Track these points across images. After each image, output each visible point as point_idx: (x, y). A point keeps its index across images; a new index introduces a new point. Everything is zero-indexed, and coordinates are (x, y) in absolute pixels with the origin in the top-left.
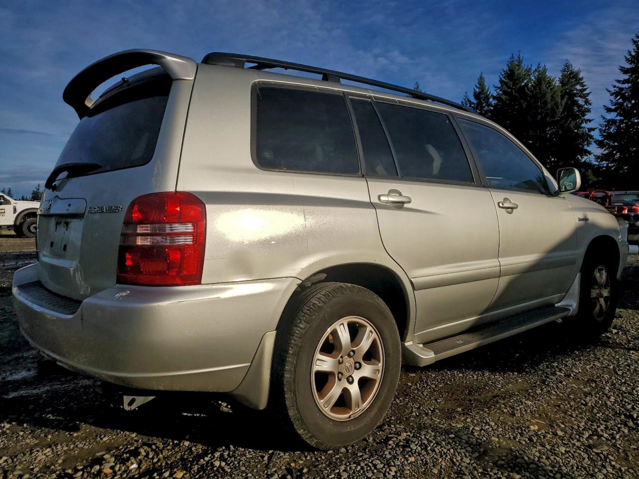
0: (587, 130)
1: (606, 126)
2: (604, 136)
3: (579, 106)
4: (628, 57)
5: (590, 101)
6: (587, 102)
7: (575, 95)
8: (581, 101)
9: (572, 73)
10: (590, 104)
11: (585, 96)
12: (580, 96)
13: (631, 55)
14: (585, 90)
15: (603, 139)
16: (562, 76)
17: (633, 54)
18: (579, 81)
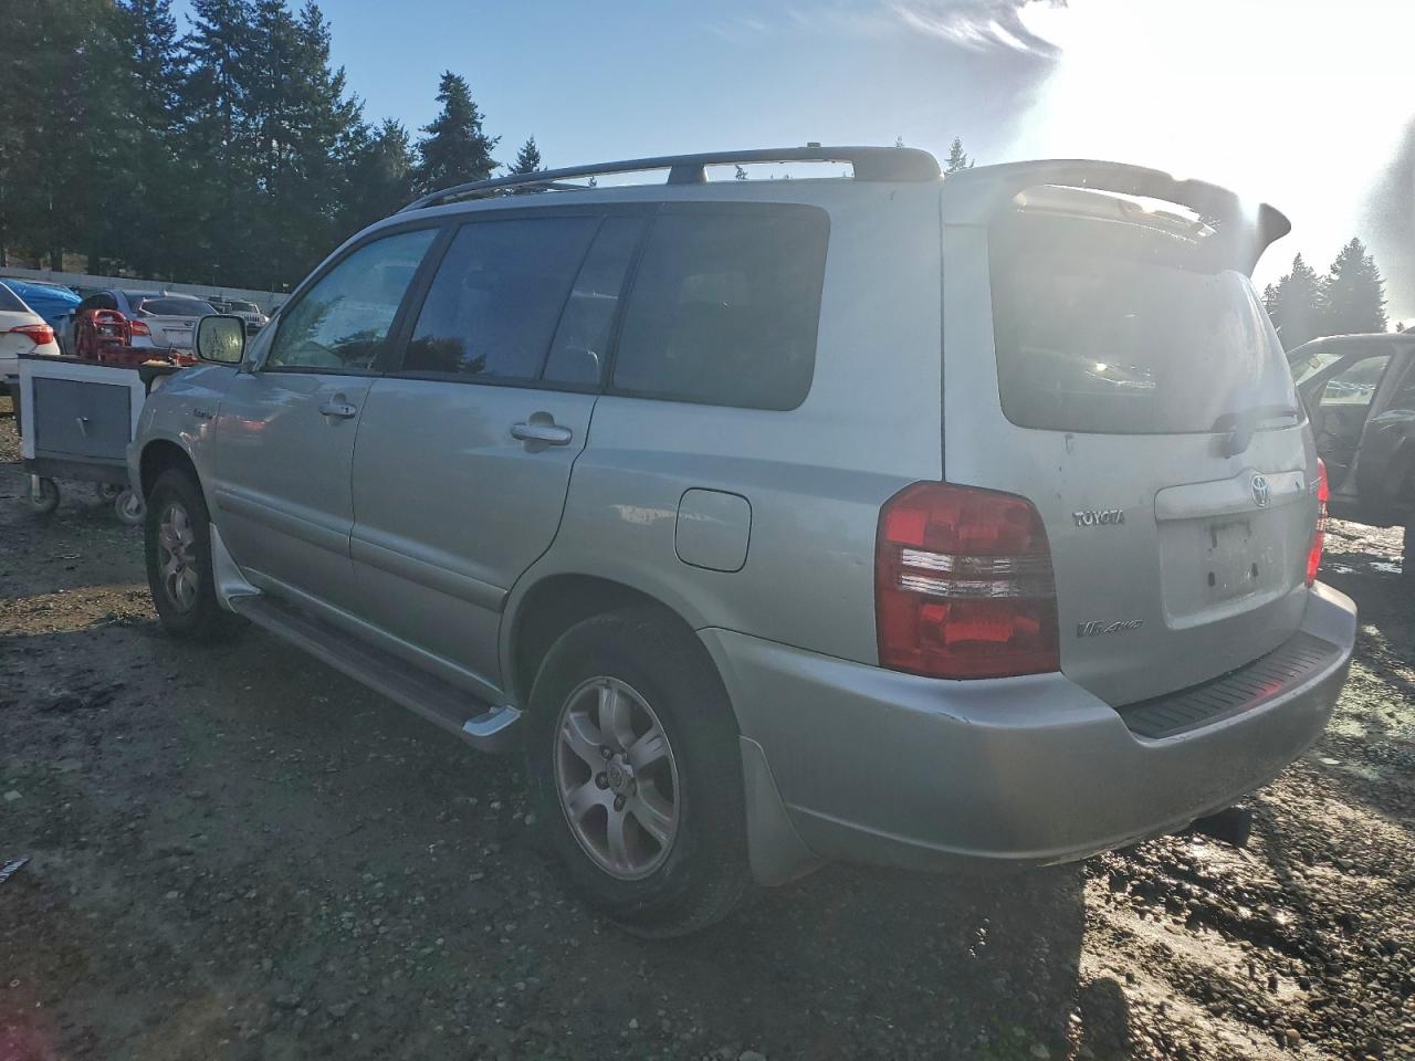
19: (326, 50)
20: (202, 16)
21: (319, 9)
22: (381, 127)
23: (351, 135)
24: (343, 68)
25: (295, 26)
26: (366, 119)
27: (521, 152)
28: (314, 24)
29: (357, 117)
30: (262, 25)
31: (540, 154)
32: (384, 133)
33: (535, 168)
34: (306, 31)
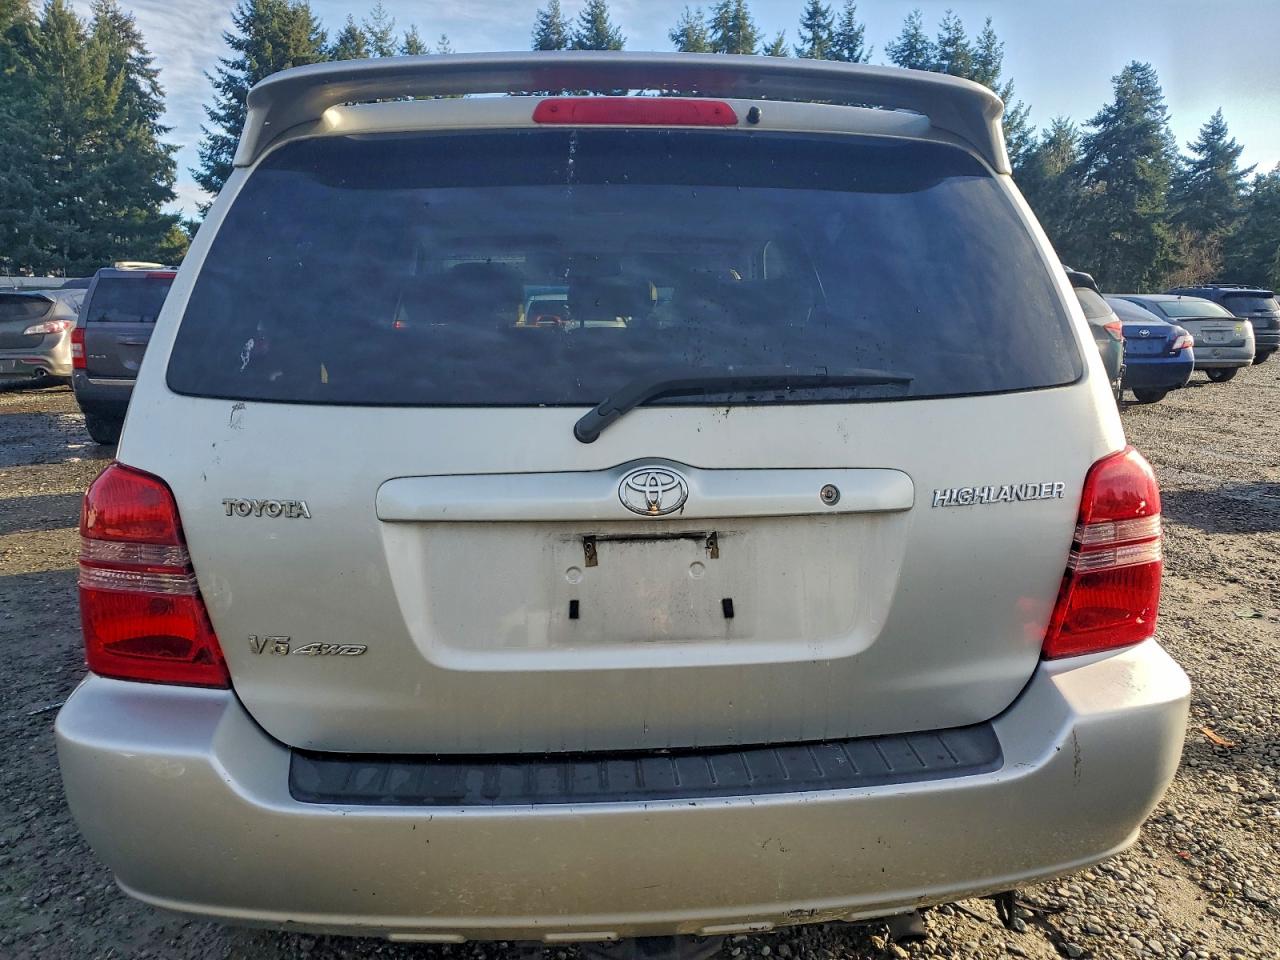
0: (161, 147)
1: (212, 148)
2: (209, 167)
3: (142, 95)
4: (239, 17)
5: (162, 87)
6: (155, 88)
7: (129, 69)
8: (144, 85)
9: (115, 17)
10: (162, 94)
11: (150, 75)
12: (139, 72)
13: (242, 13)
14: (148, 61)
15: (208, 173)
16: (96, 19)
17: (247, 13)
18: (133, 39)
19: (998, 68)
20: (895, 62)
21: (995, 33)
22: (1050, 128)
23: (1014, 141)
24: (1012, 80)
25: (972, 53)
26: (1028, 124)
27: (1204, 129)
28: (988, 48)
29: (1021, 123)
30: (942, 59)
31: (1228, 127)
32: (1053, 134)
33: (1221, 142)
34: (981, 56)
